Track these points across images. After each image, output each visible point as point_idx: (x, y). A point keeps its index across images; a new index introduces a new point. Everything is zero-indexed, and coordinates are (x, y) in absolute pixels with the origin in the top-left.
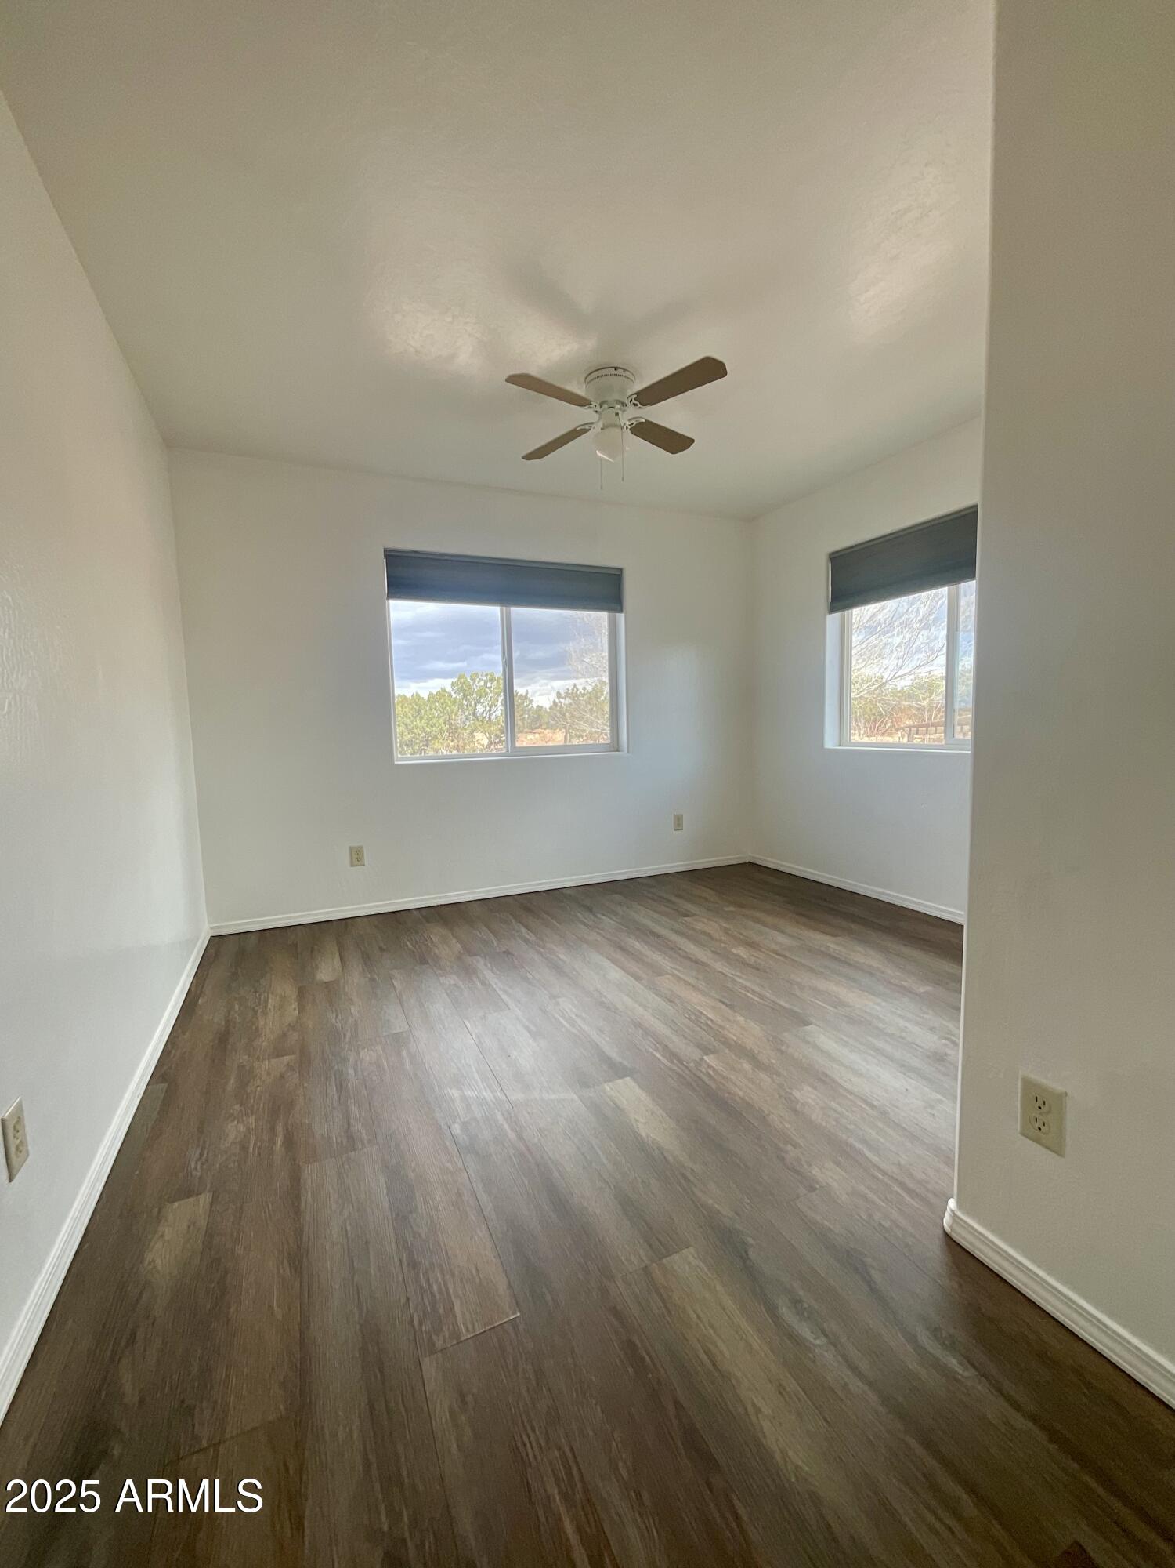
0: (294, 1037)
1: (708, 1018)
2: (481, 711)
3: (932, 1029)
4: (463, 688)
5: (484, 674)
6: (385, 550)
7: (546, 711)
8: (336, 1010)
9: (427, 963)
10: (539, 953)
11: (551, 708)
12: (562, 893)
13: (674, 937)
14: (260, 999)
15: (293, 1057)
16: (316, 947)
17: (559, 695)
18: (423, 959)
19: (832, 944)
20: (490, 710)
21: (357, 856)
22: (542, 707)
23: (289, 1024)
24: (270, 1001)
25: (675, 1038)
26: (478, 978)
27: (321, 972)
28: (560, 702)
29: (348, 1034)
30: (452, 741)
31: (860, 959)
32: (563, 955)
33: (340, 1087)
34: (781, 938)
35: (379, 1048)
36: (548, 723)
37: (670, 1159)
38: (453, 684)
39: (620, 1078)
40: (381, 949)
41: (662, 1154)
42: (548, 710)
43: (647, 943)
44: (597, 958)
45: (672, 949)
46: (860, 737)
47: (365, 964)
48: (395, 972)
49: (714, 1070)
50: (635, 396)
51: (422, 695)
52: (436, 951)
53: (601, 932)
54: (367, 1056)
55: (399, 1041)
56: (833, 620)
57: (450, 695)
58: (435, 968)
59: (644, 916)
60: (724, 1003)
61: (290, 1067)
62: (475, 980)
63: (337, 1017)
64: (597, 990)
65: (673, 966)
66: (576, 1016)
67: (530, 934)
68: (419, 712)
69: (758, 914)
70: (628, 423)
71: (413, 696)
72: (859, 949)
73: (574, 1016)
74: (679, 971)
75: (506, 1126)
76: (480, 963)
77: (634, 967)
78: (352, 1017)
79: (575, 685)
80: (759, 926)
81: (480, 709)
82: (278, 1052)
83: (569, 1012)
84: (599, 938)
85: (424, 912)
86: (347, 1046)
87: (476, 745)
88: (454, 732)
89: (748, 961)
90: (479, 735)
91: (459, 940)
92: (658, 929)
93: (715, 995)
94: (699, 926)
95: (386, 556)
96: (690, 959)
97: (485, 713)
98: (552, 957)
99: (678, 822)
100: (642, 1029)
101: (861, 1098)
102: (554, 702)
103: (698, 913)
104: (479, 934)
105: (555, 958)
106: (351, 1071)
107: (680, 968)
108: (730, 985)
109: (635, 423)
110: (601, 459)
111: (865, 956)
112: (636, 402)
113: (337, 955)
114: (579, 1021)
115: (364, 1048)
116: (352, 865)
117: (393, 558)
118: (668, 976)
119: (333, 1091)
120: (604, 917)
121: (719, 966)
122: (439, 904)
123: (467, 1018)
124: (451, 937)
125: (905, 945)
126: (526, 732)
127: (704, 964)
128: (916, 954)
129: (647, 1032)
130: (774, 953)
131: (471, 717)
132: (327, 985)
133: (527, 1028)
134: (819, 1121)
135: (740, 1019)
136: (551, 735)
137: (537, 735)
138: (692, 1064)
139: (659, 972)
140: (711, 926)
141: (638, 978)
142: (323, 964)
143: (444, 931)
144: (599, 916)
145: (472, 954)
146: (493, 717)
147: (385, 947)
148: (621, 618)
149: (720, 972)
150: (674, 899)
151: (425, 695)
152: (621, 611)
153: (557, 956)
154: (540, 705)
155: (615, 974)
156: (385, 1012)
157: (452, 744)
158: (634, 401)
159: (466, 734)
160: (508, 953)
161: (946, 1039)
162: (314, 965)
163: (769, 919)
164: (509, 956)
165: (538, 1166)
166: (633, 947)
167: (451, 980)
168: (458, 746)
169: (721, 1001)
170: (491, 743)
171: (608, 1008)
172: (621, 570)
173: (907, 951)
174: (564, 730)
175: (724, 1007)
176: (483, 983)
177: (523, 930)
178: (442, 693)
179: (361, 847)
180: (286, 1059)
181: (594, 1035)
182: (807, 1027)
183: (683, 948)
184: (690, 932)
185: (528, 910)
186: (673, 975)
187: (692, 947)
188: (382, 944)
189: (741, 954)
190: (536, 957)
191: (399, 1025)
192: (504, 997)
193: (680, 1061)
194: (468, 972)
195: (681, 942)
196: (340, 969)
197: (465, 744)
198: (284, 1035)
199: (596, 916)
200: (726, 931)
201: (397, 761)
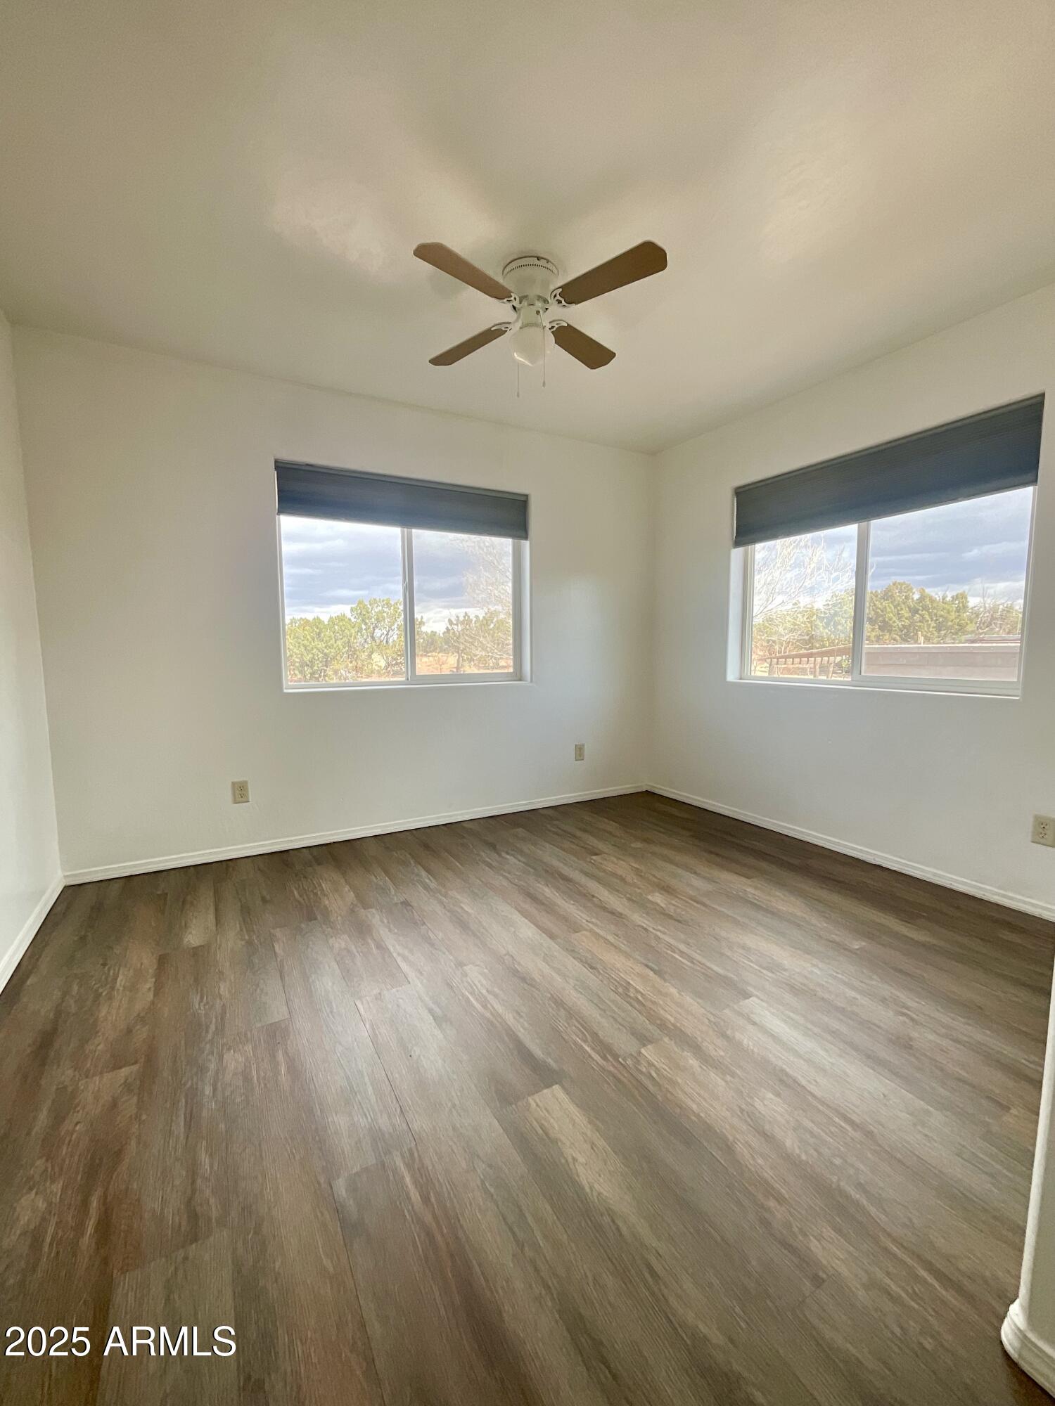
0: (142, 1033)
1: (637, 991)
2: (379, 635)
3: (883, 1000)
4: (362, 611)
5: (382, 599)
6: (276, 462)
7: (440, 637)
8: (202, 990)
9: (316, 919)
10: (441, 903)
11: (444, 633)
12: (464, 828)
13: (583, 880)
14: (109, 974)
15: (135, 1068)
16: (189, 898)
17: (450, 622)
18: (311, 913)
19: (750, 888)
20: (387, 634)
21: (240, 792)
22: (436, 632)
23: (139, 1015)
24: (121, 977)
25: (604, 1022)
26: (373, 939)
27: (191, 933)
28: (452, 629)
29: (213, 1027)
30: (351, 662)
31: (782, 907)
32: (468, 907)
33: (192, 1119)
34: (697, 882)
35: (249, 1048)
36: (441, 648)
37: (624, 1230)
38: (352, 610)
39: (547, 1087)
40: (264, 900)
41: (613, 1221)
42: (442, 635)
43: (558, 889)
44: (505, 909)
45: (585, 895)
46: (759, 671)
47: (244, 921)
48: (278, 932)
49: (657, 1070)
50: (561, 290)
51: (322, 618)
52: (327, 902)
53: (507, 875)
54: (233, 1061)
55: (276, 1035)
56: (737, 554)
57: (350, 619)
58: (324, 926)
59: (550, 854)
60: (652, 969)
61: (127, 1087)
62: (370, 941)
63: (202, 998)
64: (508, 953)
65: (588, 919)
66: (488, 991)
67: (431, 878)
68: (319, 634)
69: (666, 851)
70: (549, 326)
71: (314, 619)
72: (778, 894)
73: (484, 992)
74: (596, 925)
75: (408, 1179)
76: (375, 918)
77: (546, 920)
78: (221, 999)
79: (466, 613)
80: (673, 868)
81: (378, 633)
82: (117, 1063)
83: (479, 986)
84: (505, 883)
85: (315, 851)
86: (208, 1046)
87: (374, 666)
88: (353, 654)
89: (667, 912)
90: (375, 656)
91: (354, 888)
92: (566, 871)
93: (639, 958)
94: (610, 867)
95: (277, 468)
96: (605, 909)
97: (383, 636)
98: (457, 909)
99: (579, 752)
100: (564, 1009)
101: (837, 1111)
102: (447, 628)
103: (606, 851)
104: (374, 879)
105: (459, 910)
106: (208, 1090)
107: (598, 923)
108: (653, 943)
109: (557, 326)
110: (519, 364)
111: (786, 903)
112: (560, 299)
113: (212, 910)
114: (490, 997)
115: (229, 1049)
116: (235, 802)
117: (285, 471)
118: (584, 932)
119: (179, 1127)
120: (508, 857)
121: (638, 918)
122: (332, 841)
123: (360, 998)
124: (344, 883)
125: (822, 888)
126: (422, 656)
127: (620, 915)
128: (835, 898)
129: (572, 1014)
130: (692, 900)
131: (369, 640)
132: (196, 952)
133: (430, 1011)
134: (797, 1151)
135: (673, 991)
136: (445, 658)
137: (431, 658)
138: (629, 1062)
139: (575, 928)
140: (622, 867)
141: (552, 936)
142: (194, 921)
143: (336, 876)
144: (504, 854)
145: (366, 906)
146: (391, 641)
147: (268, 897)
148: (526, 545)
149: (639, 926)
150: (579, 833)
151: (325, 618)
152: (526, 538)
153: (462, 908)
154: (434, 631)
155: (527, 931)
156: (262, 990)
157: (350, 665)
158: (558, 296)
159: (364, 656)
160: (406, 904)
161: (904, 1014)
162: (183, 924)
163: (678, 858)
164: (409, 908)
165: (452, 1256)
166: (543, 894)
167: (341, 942)
168: (356, 667)
169: (647, 966)
170: (388, 665)
171: (524, 979)
172: (527, 496)
173: (824, 894)
174: (456, 654)
175: (651, 974)
176: (379, 947)
177: (424, 873)
178: (342, 618)
179: (246, 782)
180: (124, 1072)
181: (510, 1018)
182: (747, 1001)
183: (596, 895)
184: (601, 874)
185: (426, 846)
186: (591, 931)
187: (606, 893)
188: (265, 893)
189: (659, 901)
190: (438, 909)
191: (277, 1012)
192: (404, 966)
193: (616, 1057)
194: (362, 930)
195: (593, 886)
196: (214, 928)
197: (364, 665)
198: (129, 1031)
199: (500, 855)
200: (638, 872)
201: (286, 689)
